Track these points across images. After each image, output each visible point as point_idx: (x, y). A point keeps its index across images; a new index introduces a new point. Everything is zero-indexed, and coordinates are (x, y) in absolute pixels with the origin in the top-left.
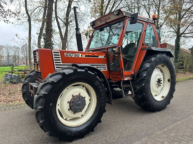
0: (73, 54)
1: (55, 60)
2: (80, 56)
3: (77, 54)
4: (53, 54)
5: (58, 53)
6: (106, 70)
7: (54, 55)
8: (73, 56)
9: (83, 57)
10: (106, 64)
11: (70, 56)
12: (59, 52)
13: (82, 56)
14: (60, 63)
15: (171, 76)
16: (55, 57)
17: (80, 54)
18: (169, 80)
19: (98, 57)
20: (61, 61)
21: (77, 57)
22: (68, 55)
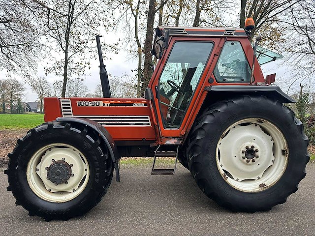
0: (90, 103)
1: (64, 111)
2: (101, 105)
3: (95, 102)
4: (62, 103)
5: (69, 102)
6: (150, 125)
7: (63, 105)
8: (90, 105)
9: (105, 106)
10: (148, 117)
11: (84, 106)
12: (70, 100)
13: (104, 104)
14: (71, 114)
15: (288, 143)
16: (63, 108)
17: (100, 102)
18: (283, 152)
19: (132, 104)
20: (72, 113)
21: (95, 106)
22: (82, 104)
